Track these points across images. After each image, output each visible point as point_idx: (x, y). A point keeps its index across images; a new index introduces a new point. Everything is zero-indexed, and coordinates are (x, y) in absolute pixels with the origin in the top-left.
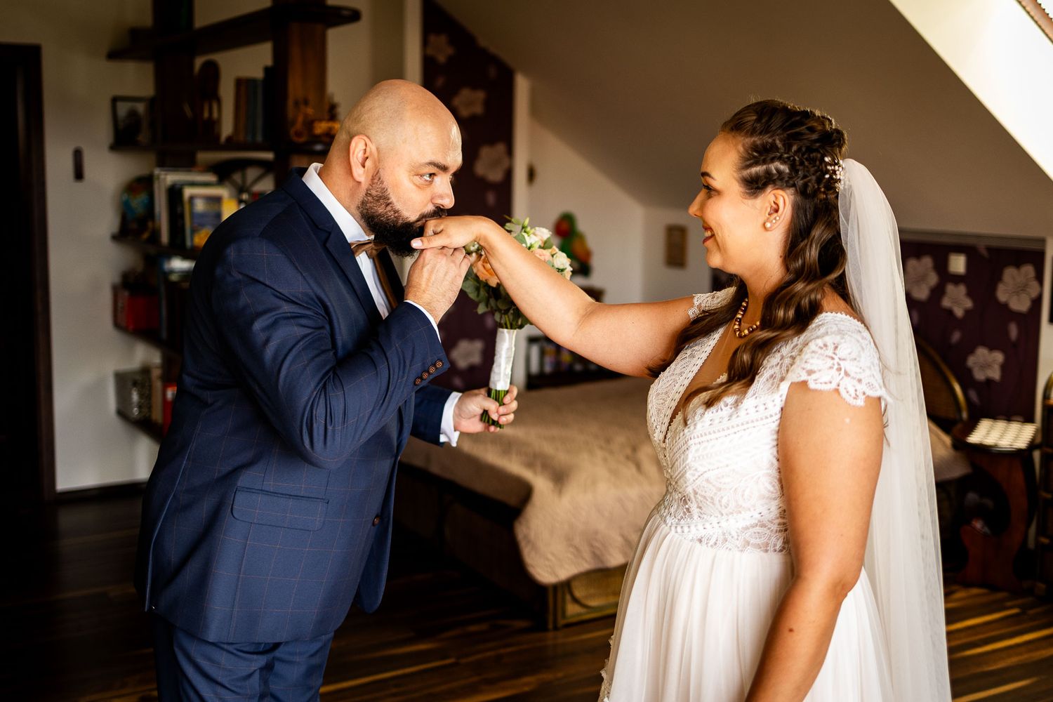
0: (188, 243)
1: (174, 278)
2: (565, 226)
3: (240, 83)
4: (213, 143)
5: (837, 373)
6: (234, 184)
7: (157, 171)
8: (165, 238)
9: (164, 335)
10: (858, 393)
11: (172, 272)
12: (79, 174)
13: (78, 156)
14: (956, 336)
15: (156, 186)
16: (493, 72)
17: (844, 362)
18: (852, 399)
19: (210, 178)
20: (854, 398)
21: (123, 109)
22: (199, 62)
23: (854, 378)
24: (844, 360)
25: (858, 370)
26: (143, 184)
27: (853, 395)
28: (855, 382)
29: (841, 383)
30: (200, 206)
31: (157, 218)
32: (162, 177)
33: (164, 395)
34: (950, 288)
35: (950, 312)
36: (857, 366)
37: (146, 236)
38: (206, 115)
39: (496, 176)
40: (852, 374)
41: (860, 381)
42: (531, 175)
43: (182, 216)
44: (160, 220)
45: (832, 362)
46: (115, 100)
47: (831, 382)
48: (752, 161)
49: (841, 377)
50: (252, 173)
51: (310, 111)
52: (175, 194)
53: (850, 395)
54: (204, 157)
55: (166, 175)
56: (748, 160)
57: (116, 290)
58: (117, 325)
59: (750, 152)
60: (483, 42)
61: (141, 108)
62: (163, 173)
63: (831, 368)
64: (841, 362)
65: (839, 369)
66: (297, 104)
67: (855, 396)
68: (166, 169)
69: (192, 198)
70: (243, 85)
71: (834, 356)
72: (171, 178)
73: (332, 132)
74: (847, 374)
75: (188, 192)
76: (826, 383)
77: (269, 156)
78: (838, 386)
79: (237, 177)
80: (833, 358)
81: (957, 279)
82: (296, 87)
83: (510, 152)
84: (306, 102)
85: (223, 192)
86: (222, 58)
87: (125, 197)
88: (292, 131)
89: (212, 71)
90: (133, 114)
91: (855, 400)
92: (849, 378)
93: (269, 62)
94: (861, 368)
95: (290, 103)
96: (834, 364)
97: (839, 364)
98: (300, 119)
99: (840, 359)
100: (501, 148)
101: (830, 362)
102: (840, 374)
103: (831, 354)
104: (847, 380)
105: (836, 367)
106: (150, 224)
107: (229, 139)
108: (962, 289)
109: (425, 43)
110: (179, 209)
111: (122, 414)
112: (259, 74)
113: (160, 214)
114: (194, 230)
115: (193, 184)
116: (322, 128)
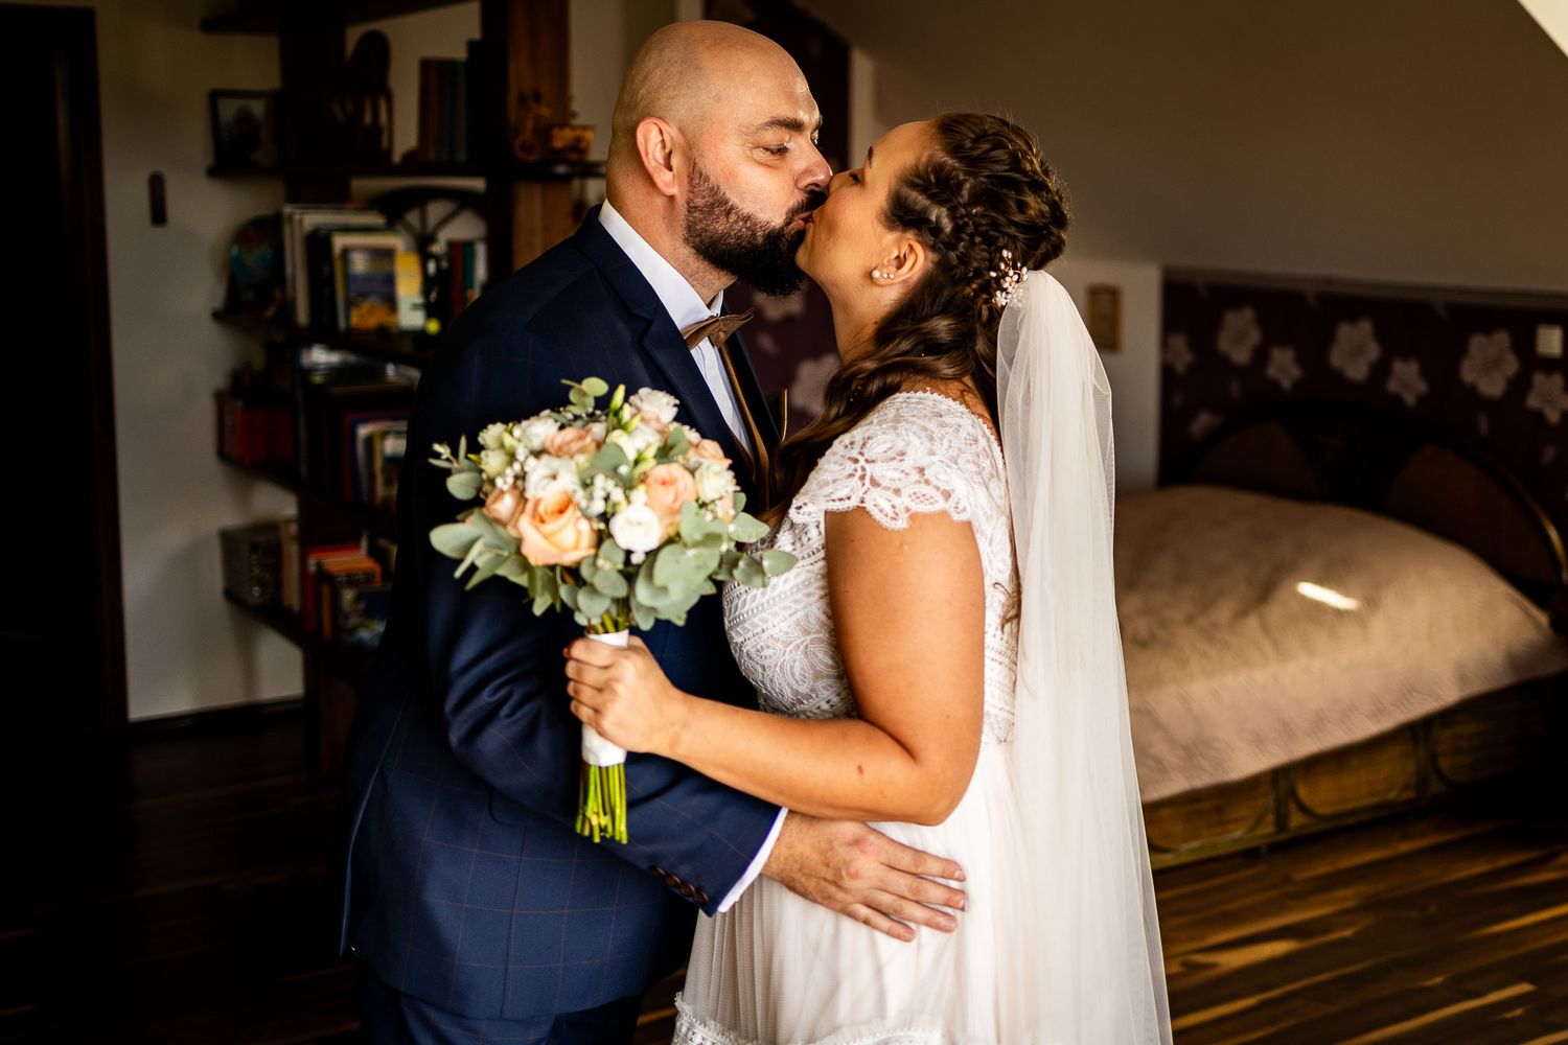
0: (342, 324)
1: (318, 379)
3: (428, 67)
4: (380, 163)
5: (860, 483)
6: (409, 228)
7: (288, 209)
8: (303, 316)
9: (304, 471)
10: (897, 510)
11: (313, 369)
12: (159, 215)
13: (157, 185)
14: (1549, 453)
15: (287, 230)
17: (872, 465)
18: (888, 520)
19: (376, 219)
20: (893, 519)
21: (229, 110)
22: (353, 35)
23: (888, 489)
24: (873, 461)
25: (897, 475)
26: (263, 231)
27: (891, 514)
28: (890, 494)
29: (867, 497)
30: (360, 264)
31: (289, 283)
32: (297, 217)
33: (303, 564)
34: (1539, 379)
35: (1539, 416)
36: (896, 469)
37: (270, 312)
38: (368, 119)
40: (884, 483)
41: (897, 492)
43: (331, 280)
44: (294, 288)
45: (853, 466)
46: (215, 96)
47: (849, 498)
48: (921, 182)
49: (865, 488)
50: (436, 210)
51: (545, 111)
52: (318, 243)
53: (886, 515)
54: (363, 185)
55: (303, 214)
56: (919, 177)
57: (221, 398)
58: (223, 454)
59: (930, 169)
61: (257, 108)
62: (298, 211)
63: (851, 475)
64: (867, 466)
65: (862, 478)
66: (522, 100)
67: (893, 515)
68: (300, 205)
69: (346, 252)
70: (434, 72)
71: (859, 457)
72: (312, 219)
73: (582, 146)
74: (875, 483)
75: (340, 242)
76: (841, 500)
77: (478, 184)
78: (863, 502)
79: (413, 218)
80: (856, 461)
81: (1549, 365)
82: (520, 74)
84: (537, 98)
85: (397, 242)
86: (392, 28)
87: (235, 251)
88: (517, 144)
89: (377, 51)
90: (244, 117)
91: (895, 522)
92: (879, 489)
93: (475, 33)
94: (903, 471)
95: (512, 98)
96: (856, 470)
97: (864, 469)
98: (530, 124)
99: (867, 461)
101: (850, 466)
102: (864, 484)
103: (855, 454)
104: (875, 492)
105: (859, 473)
106: (277, 294)
107: (409, 157)
108: (1557, 380)
110: (326, 270)
111: (232, 595)
112: (460, 53)
113: (294, 277)
114: (350, 304)
115: (348, 229)
116: (562, 138)
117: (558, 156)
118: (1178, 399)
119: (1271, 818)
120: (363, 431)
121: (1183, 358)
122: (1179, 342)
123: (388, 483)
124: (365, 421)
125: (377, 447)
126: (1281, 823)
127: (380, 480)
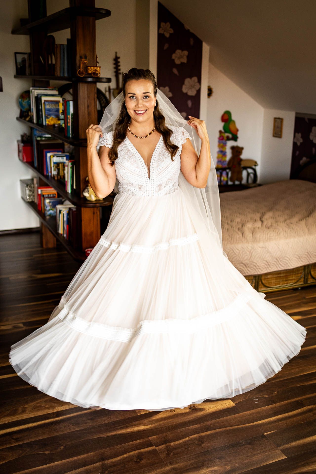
0: (44, 124)
1: (38, 139)
2: (226, 117)
7: (31, 89)
8: (35, 120)
9: (36, 164)
15: (31, 95)
16: (192, 42)
19: (56, 92)
21: (20, 58)
26: (25, 95)
32: (34, 91)
33: (38, 191)
37: (28, 119)
38: (50, 62)
39: (192, 93)
42: (210, 92)
43: (42, 110)
44: (33, 112)
46: (16, 53)
51: (87, 61)
52: (38, 99)
54: (52, 82)
57: (18, 143)
58: (19, 158)
60: (187, 27)
61: (26, 56)
66: (81, 57)
68: (35, 88)
69: (45, 102)
72: (36, 92)
73: (97, 72)
75: (44, 99)
82: (80, 50)
83: (199, 81)
84: (85, 57)
85: (59, 99)
87: (20, 100)
88: (78, 72)
89: (52, 41)
90: (23, 60)
93: (69, 37)
95: (78, 57)
98: (82, 65)
100: (195, 79)
106: (29, 113)
109: (159, 27)
110: (40, 107)
111: (23, 199)
112: (65, 42)
113: (33, 109)
114: (46, 118)
115: (47, 95)
116: (91, 70)
117: (90, 76)
118: (297, 153)
119: (302, 280)
120: (49, 155)
121: (300, 141)
122: (299, 135)
123: (55, 170)
124: (49, 152)
125: (52, 159)
126: (306, 281)
127: (53, 169)
